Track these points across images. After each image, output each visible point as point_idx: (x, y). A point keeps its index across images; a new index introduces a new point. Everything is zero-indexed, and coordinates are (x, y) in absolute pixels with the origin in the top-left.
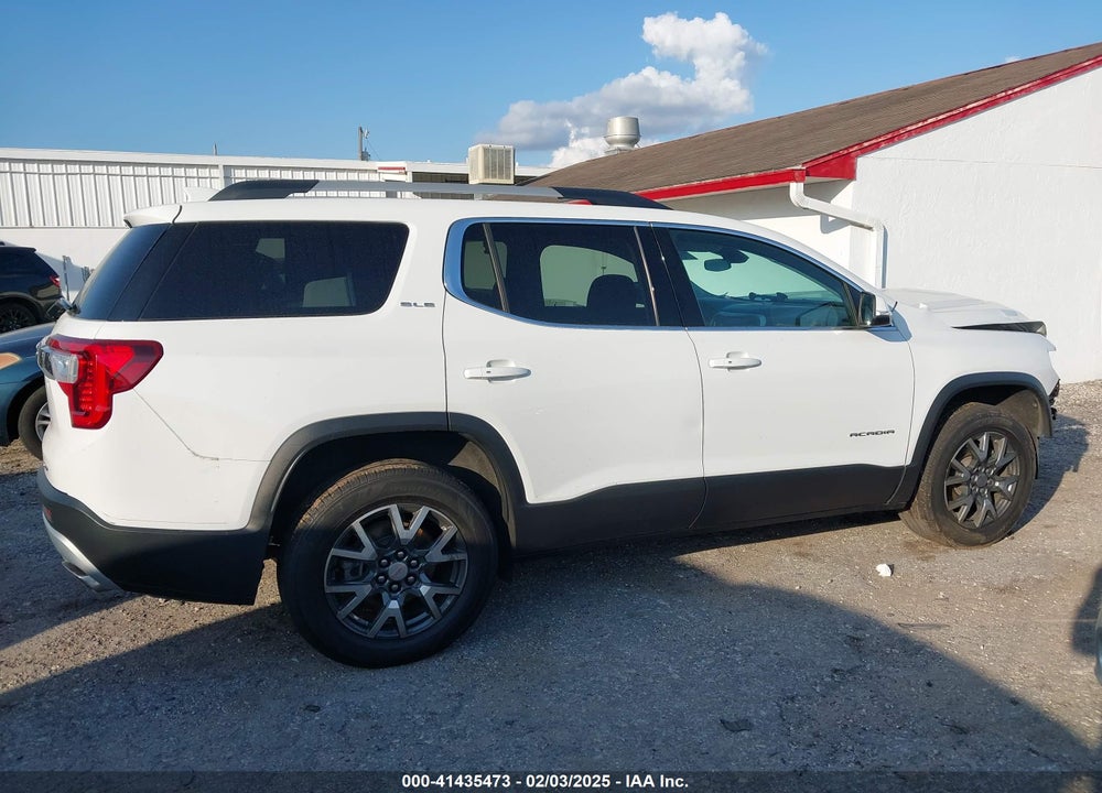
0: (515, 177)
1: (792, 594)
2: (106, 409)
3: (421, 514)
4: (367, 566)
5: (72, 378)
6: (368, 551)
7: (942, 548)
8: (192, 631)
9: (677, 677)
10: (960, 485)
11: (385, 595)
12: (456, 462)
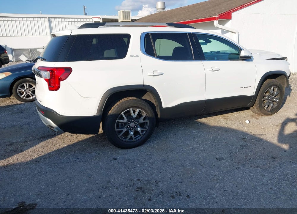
0: (131, 19)
1: (226, 128)
2: (59, 85)
3: (137, 111)
4: (125, 124)
5: (48, 77)
6: (125, 120)
7: (260, 116)
8: (77, 142)
9: (202, 148)
10: (265, 100)
11: (129, 131)
12: (143, 98)
